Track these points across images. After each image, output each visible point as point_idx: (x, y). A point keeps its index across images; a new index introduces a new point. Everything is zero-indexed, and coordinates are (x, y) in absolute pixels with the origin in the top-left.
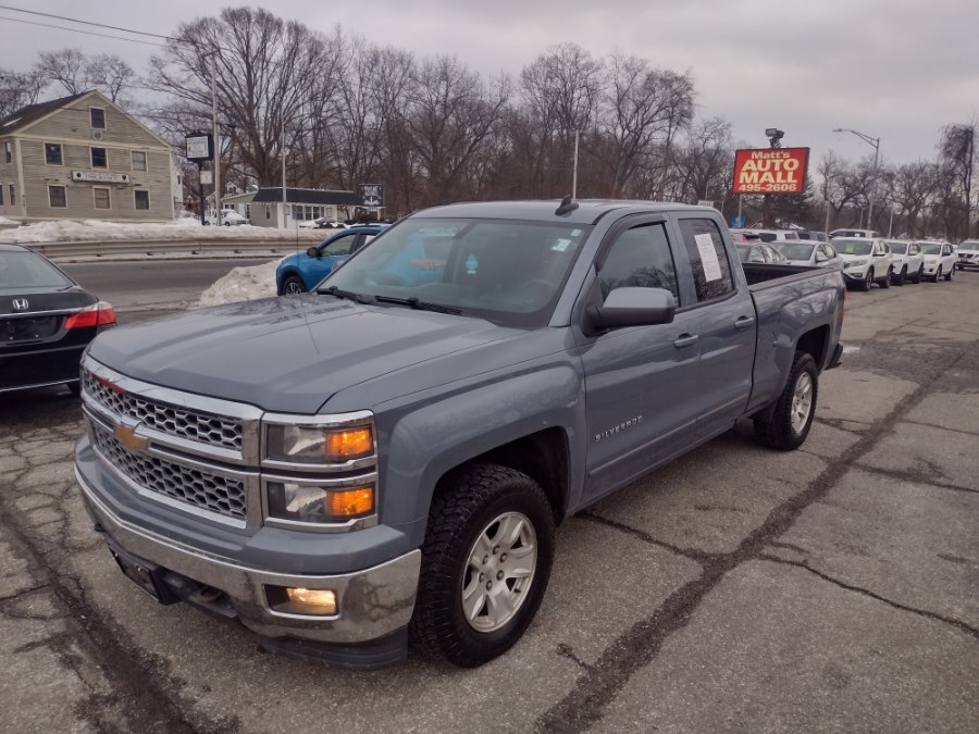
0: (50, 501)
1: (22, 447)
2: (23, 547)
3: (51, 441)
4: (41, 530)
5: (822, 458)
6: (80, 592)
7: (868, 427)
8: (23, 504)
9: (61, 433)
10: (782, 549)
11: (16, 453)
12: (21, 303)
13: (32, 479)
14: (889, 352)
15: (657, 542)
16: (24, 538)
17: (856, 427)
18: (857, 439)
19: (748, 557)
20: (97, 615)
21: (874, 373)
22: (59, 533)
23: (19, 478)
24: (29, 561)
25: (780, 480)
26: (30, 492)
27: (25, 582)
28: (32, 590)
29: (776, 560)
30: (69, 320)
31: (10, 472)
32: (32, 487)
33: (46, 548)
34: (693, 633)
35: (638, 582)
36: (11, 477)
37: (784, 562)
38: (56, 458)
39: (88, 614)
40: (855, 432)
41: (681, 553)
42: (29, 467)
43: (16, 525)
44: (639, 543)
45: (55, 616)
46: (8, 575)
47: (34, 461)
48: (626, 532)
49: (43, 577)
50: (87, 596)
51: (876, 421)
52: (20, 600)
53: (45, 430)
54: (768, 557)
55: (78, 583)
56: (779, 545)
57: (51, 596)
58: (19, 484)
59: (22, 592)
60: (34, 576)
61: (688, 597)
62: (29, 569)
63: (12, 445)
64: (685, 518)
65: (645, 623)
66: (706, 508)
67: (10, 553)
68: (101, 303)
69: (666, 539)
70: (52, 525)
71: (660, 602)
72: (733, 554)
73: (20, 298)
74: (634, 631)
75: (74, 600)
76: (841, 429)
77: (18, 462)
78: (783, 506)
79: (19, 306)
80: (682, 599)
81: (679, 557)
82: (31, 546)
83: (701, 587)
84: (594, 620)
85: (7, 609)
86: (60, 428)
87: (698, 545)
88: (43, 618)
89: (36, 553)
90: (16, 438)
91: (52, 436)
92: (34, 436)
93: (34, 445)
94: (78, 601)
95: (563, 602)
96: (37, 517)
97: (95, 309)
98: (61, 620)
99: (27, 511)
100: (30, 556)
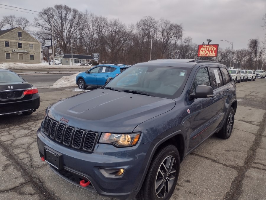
0: (24, 150)
1: (11, 132)
2: (19, 167)
3: (20, 130)
4: (23, 161)
5: (252, 133)
6: (41, 184)
7: (259, 124)
8: (16, 151)
9: (22, 127)
10: (257, 165)
11: (10, 134)
12: (11, 87)
13: (17, 142)
14: (251, 101)
15: (219, 163)
16: (18, 164)
17: (256, 123)
18: (259, 127)
19: (249, 167)
20: (49, 193)
21: (251, 107)
22: (30, 162)
23: (12, 142)
24: (22, 172)
25: (244, 141)
26: (17, 147)
27: (22, 180)
28: (25, 183)
29: (258, 168)
30: (25, 92)
31: (9, 140)
32: (17, 146)
33: (26, 167)
34: (247, 196)
35: (220, 177)
36: (10, 142)
37: (261, 169)
38: (23, 135)
39: (46, 192)
40: (257, 125)
41: (228, 166)
42: (15, 139)
43: (14, 159)
44: (213, 163)
45: (35, 194)
46: (16, 178)
47: (16, 136)
48: (208, 159)
49: (28, 179)
50: (44, 185)
51: (261, 122)
52: (22, 188)
53: (17, 126)
54: (254, 167)
55: (39, 180)
56: (256, 163)
57: (31, 186)
58: (13, 144)
59: (22, 184)
60: (24, 178)
61: (238, 183)
62: (22, 175)
63: (8, 131)
64: (223, 154)
65: (229, 192)
66: (228, 151)
67: (15, 170)
68: (34, 87)
69: (221, 162)
70: (27, 159)
71: (230, 185)
72: (244, 166)
73: (10, 85)
74: (227, 195)
75: (40, 187)
76: (252, 124)
77: (11, 137)
78: (249, 150)
79: (10, 88)
80: (236, 183)
81: (228, 168)
82: (21, 166)
83: (240, 179)
84: (213, 192)
85: (18, 191)
86: (22, 125)
87: (232, 163)
88: (31, 194)
89: (23, 169)
90: (9, 129)
91: (20, 128)
92: (14, 128)
93: (15, 131)
94: (41, 187)
95: (200, 185)
96: (21, 156)
97: (32, 89)
98: (37, 195)
99: (17, 154)
100: (22, 170)
